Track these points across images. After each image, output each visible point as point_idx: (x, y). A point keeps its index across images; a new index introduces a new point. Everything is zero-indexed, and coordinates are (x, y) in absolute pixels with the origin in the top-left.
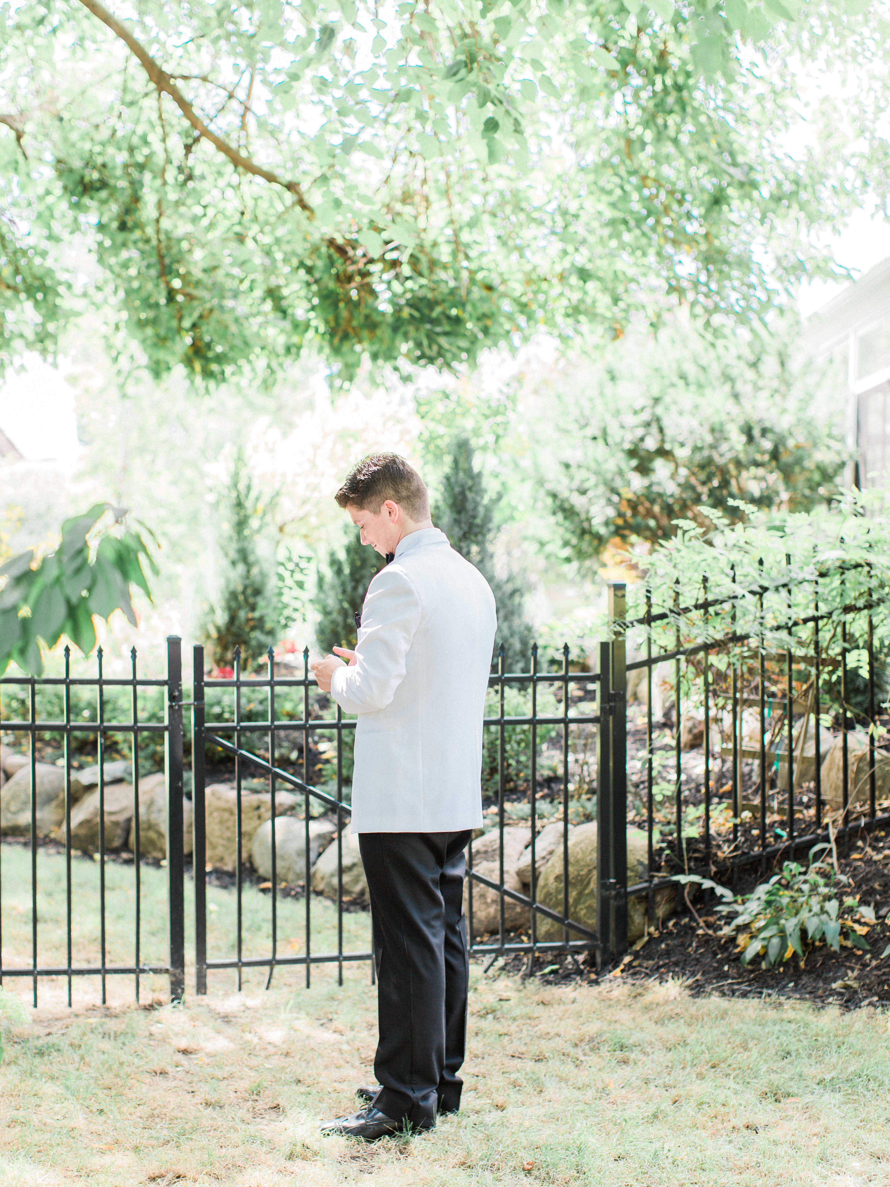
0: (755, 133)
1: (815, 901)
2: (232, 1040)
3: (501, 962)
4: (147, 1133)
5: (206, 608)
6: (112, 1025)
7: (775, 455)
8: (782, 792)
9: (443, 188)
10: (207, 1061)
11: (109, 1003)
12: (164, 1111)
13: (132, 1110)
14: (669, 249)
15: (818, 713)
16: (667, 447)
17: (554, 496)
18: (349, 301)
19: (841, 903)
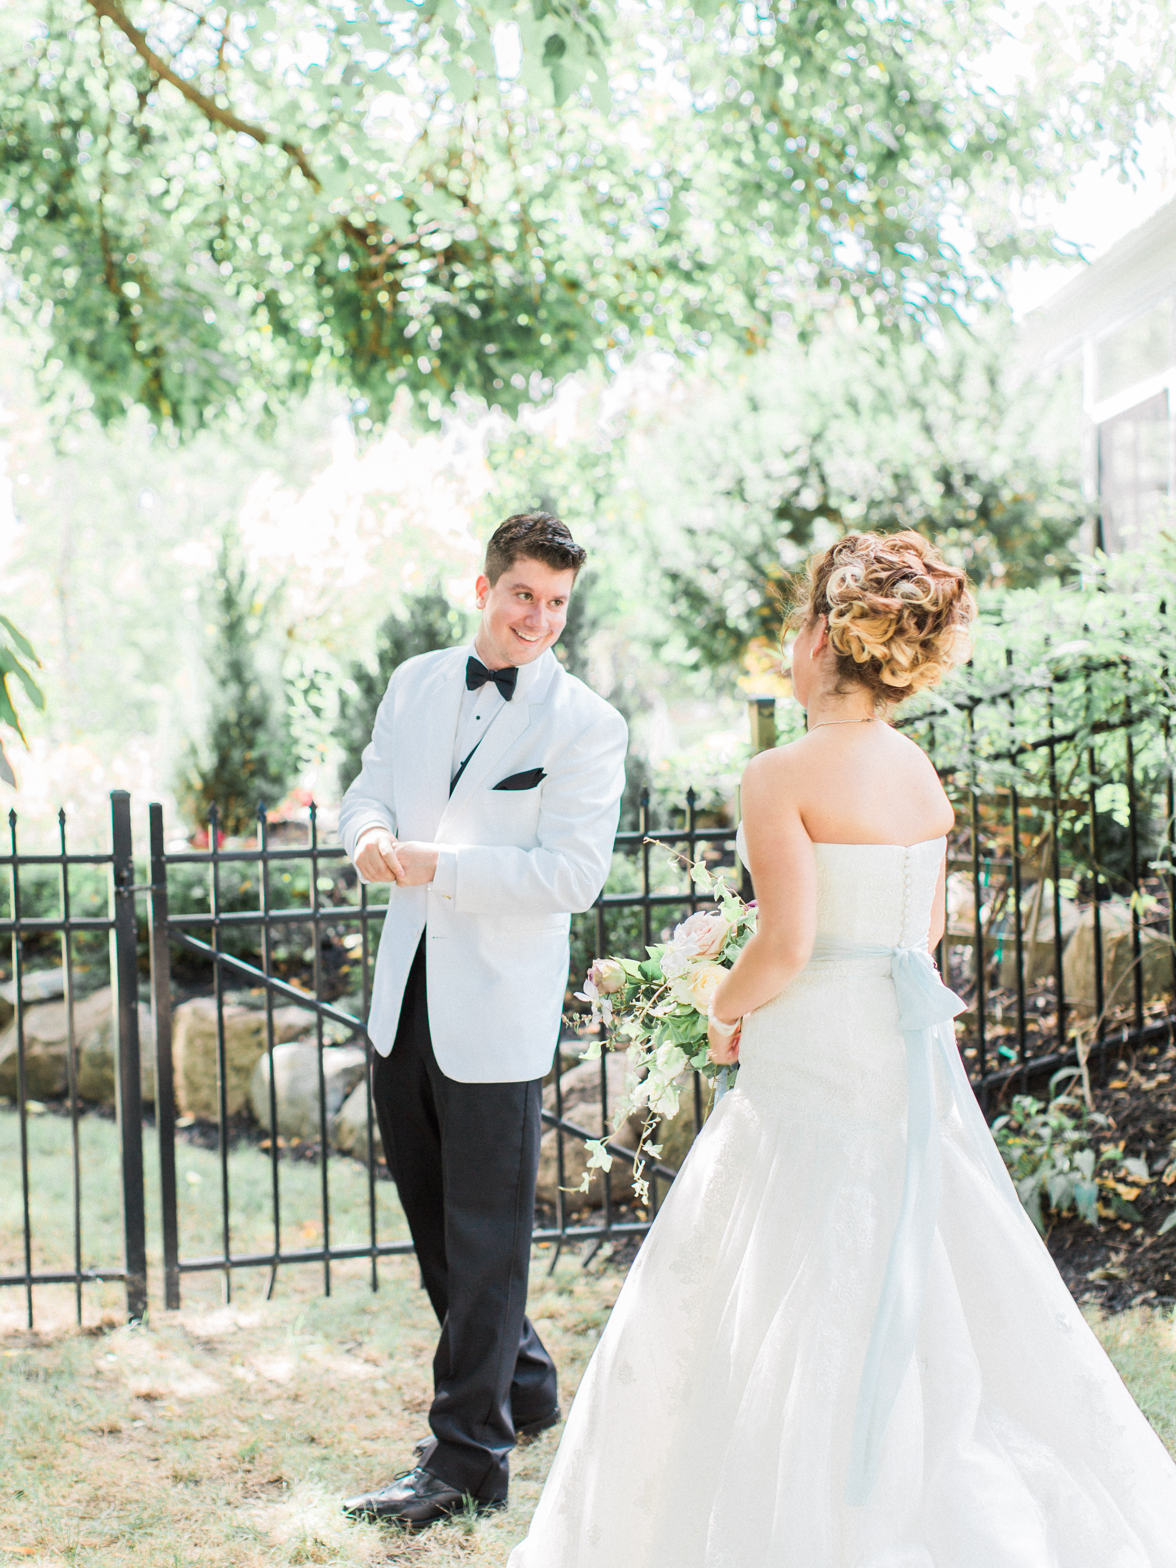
0: (944, 57)
1: (1059, 1151)
2: (216, 1377)
3: (607, 1249)
4: (86, 1525)
5: (186, 746)
6: (41, 1359)
7: (984, 512)
8: (1008, 992)
9: (502, 142)
10: (178, 1410)
11: (37, 1326)
12: (114, 1490)
13: (65, 1491)
14: (825, 224)
15: (1056, 878)
16: (833, 503)
17: (674, 577)
18: (376, 308)
19: (1098, 1154)
